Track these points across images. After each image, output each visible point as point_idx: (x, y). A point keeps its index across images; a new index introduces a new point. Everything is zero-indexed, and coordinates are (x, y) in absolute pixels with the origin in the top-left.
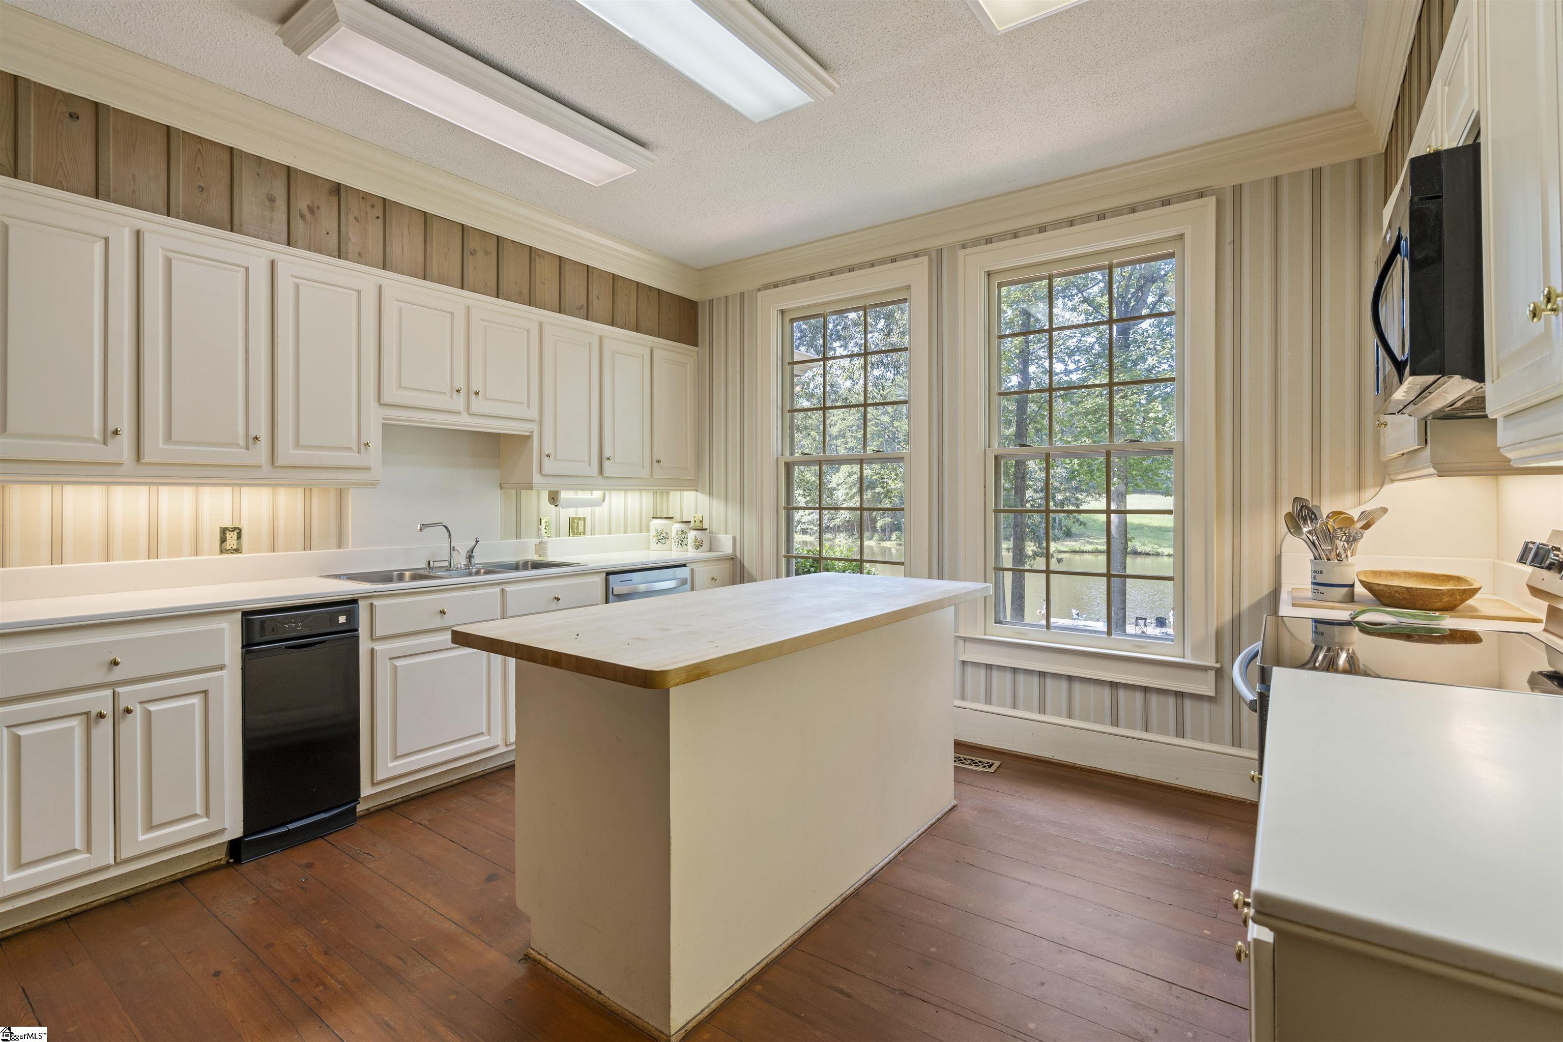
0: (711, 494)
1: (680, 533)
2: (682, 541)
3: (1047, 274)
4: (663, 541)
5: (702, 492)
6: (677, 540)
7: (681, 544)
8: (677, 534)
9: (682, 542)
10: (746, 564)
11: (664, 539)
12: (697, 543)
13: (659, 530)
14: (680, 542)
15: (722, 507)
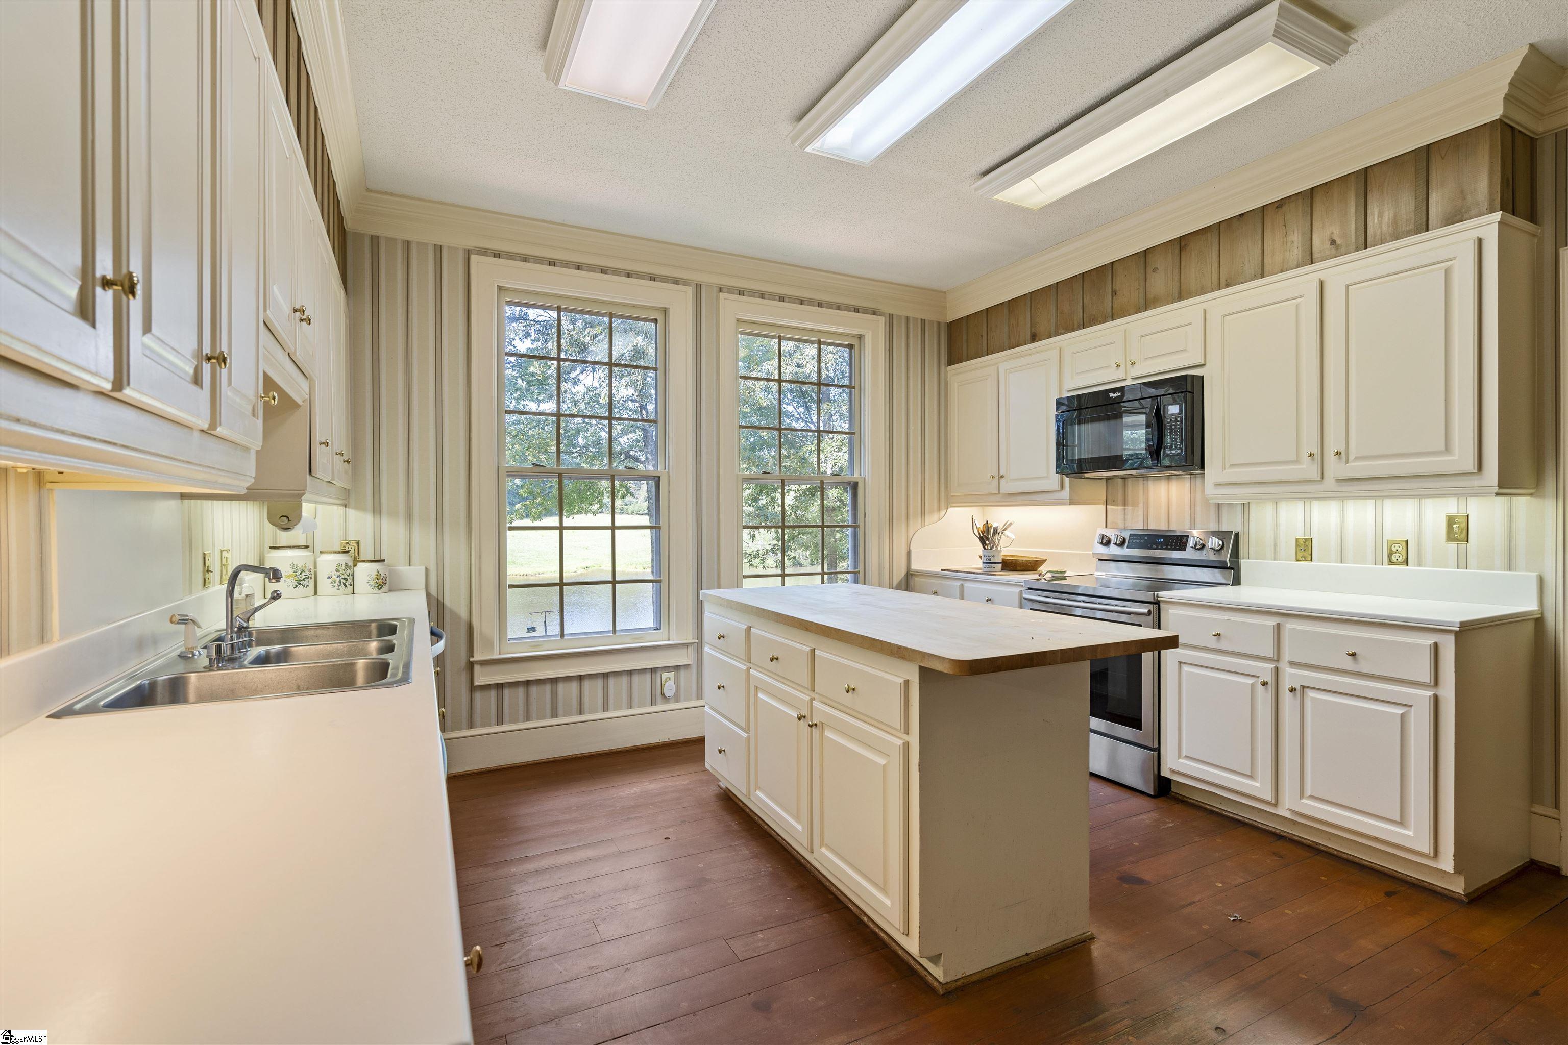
0: (377, 510)
1: (343, 567)
2: (346, 579)
3: (778, 335)
4: (305, 583)
5: (358, 508)
6: (338, 580)
7: (345, 585)
8: (338, 570)
9: (346, 581)
10: (447, 602)
11: (307, 580)
12: (380, 581)
13: (300, 566)
14: (343, 581)
15: (401, 529)
